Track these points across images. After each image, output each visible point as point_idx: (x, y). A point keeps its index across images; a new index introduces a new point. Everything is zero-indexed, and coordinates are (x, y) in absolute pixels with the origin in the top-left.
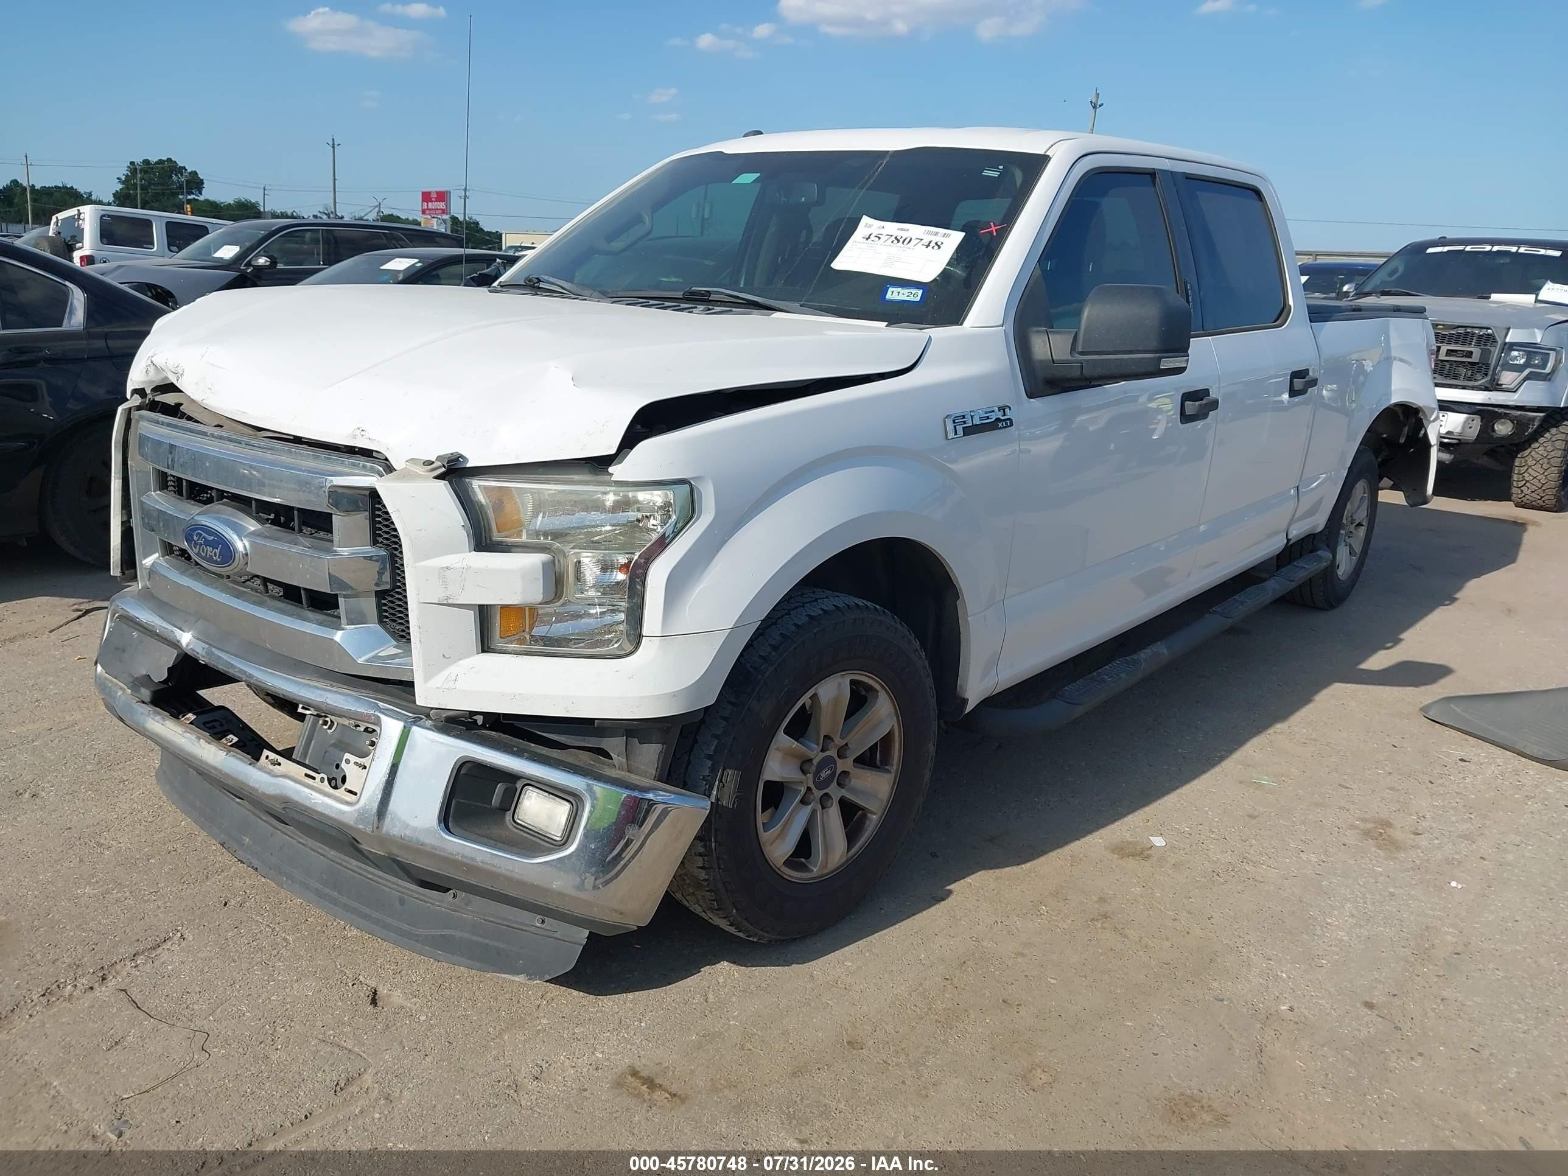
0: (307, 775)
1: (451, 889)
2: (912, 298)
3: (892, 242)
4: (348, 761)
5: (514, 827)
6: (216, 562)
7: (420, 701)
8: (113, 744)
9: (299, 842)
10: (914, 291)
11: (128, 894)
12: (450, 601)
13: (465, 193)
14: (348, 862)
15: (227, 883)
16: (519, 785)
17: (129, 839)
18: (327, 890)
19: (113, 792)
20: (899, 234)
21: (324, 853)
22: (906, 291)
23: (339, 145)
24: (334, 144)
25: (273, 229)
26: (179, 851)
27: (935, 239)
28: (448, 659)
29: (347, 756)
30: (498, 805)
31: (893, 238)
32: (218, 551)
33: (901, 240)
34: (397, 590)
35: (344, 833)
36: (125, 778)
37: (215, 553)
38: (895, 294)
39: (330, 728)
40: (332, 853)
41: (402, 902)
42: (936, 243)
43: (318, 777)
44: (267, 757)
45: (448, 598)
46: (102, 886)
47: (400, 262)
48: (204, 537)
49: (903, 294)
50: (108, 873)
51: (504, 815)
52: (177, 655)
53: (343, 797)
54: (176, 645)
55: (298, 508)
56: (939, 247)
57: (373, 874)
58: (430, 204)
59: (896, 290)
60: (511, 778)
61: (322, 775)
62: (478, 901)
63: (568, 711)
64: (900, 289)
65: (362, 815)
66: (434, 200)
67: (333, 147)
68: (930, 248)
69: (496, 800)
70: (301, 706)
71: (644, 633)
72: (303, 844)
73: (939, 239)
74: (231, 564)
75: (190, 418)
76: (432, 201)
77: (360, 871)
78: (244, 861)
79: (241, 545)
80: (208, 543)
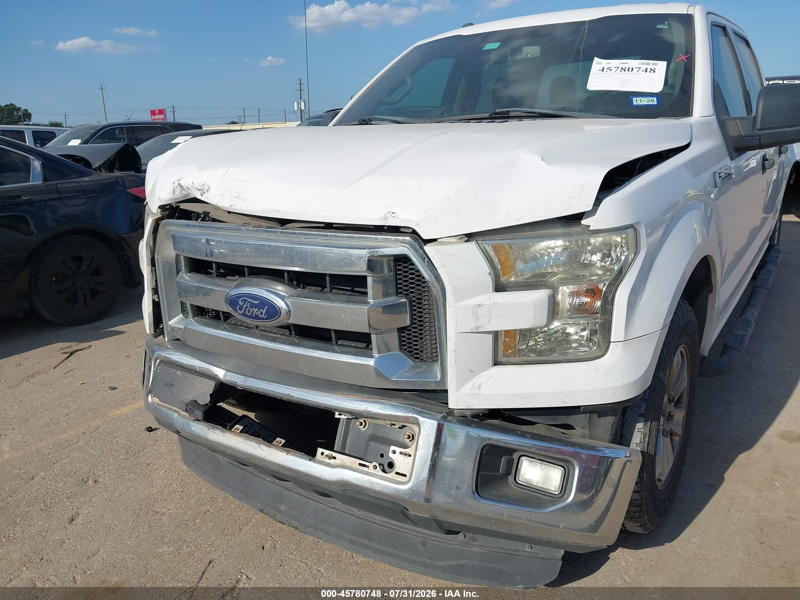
0: (360, 464)
1: (460, 532)
2: (651, 103)
3: (621, 71)
4: (394, 452)
5: (516, 486)
6: (262, 319)
7: (451, 405)
8: (130, 439)
9: (331, 507)
10: (651, 99)
11: (194, 548)
12: (480, 330)
13: (173, 109)
14: (373, 519)
15: (256, 531)
16: (515, 456)
17: (174, 506)
18: (360, 540)
19: (146, 473)
20: (624, 66)
21: (353, 513)
22: (645, 99)
23: (104, 88)
24: (102, 88)
25: (98, 128)
26: (211, 511)
27: (649, 67)
28: (473, 373)
29: (393, 448)
30: (504, 472)
31: (620, 69)
32: (264, 312)
33: (626, 69)
34: (414, 326)
35: (399, 505)
36: (149, 462)
37: (262, 313)
38: (637, 101)
39: (364, 427)
40: (360, 513)
41: (424, 544)
42: (651, 69)
43: (371, 465)
44: (322, 454)
45: (478, 328)
46: (174, 544)
47: (182, 138)
48: (249, 302)
49: (644, 101)
50: (172, 534)
51: (507, 479)
52: (215, 385)
53: (395, 478)
54: (212, 377)
55: (330, 274)
56: (654, 72)
57: (395, 525)
58: (155, 116)
59: (638, 99)
60: (509, 451)
61: (374, 463)
62: (481, 539)
63: (564, 402)
64: (641, 98)
65: (413, 492)
66: (157, 114)
67: (102, 90)
68: (648, 72)
69: (502, 469)
70: (337, 413)
71: (612, 341)
72: (334, 508)
73: (653, 67)
74: (276, 319)
75: (214, 220)
76: (156, 115)
77: (387, 525)
78: (284, 522)
79: (280, 304)
80: (253, 306)
